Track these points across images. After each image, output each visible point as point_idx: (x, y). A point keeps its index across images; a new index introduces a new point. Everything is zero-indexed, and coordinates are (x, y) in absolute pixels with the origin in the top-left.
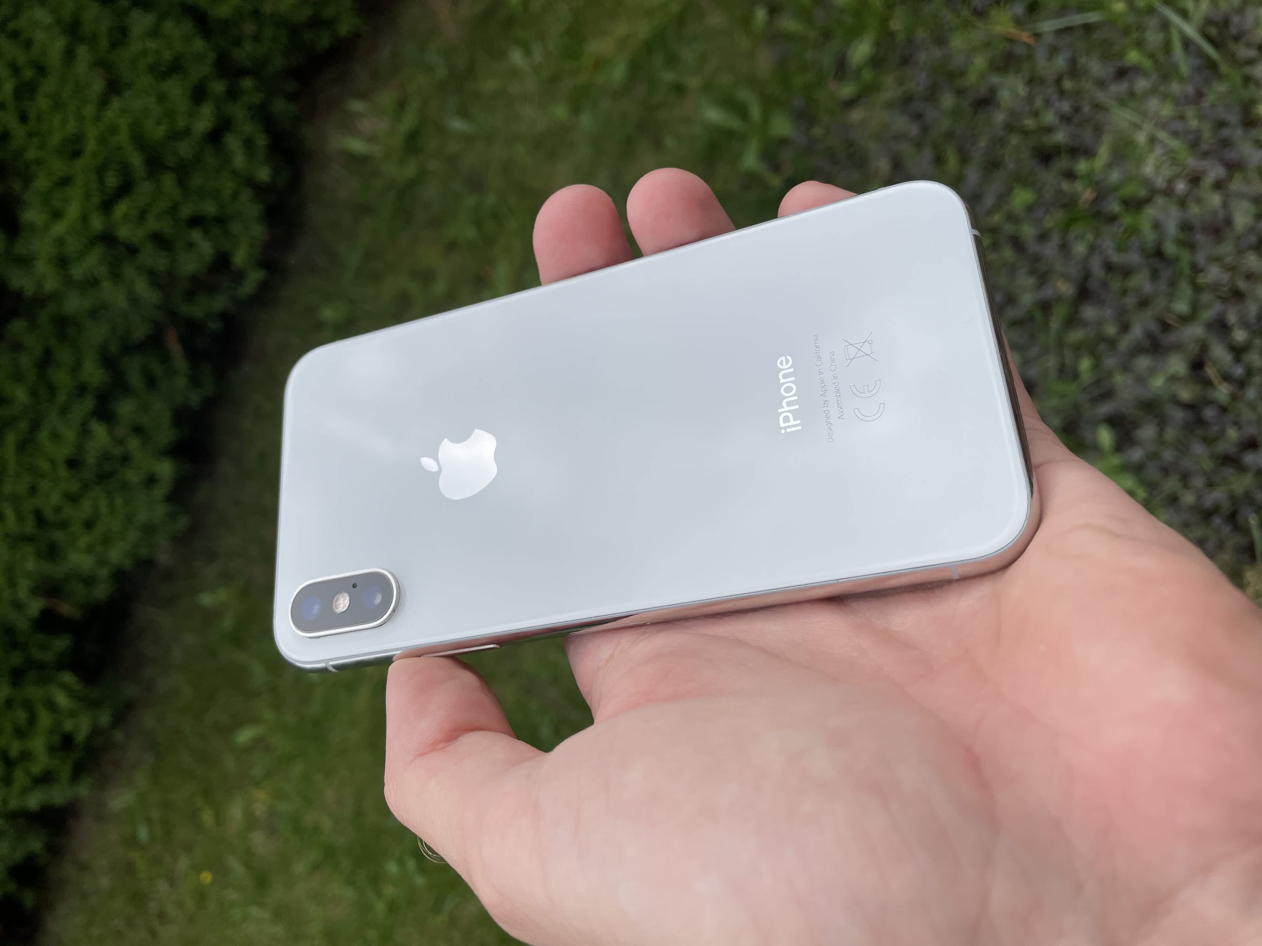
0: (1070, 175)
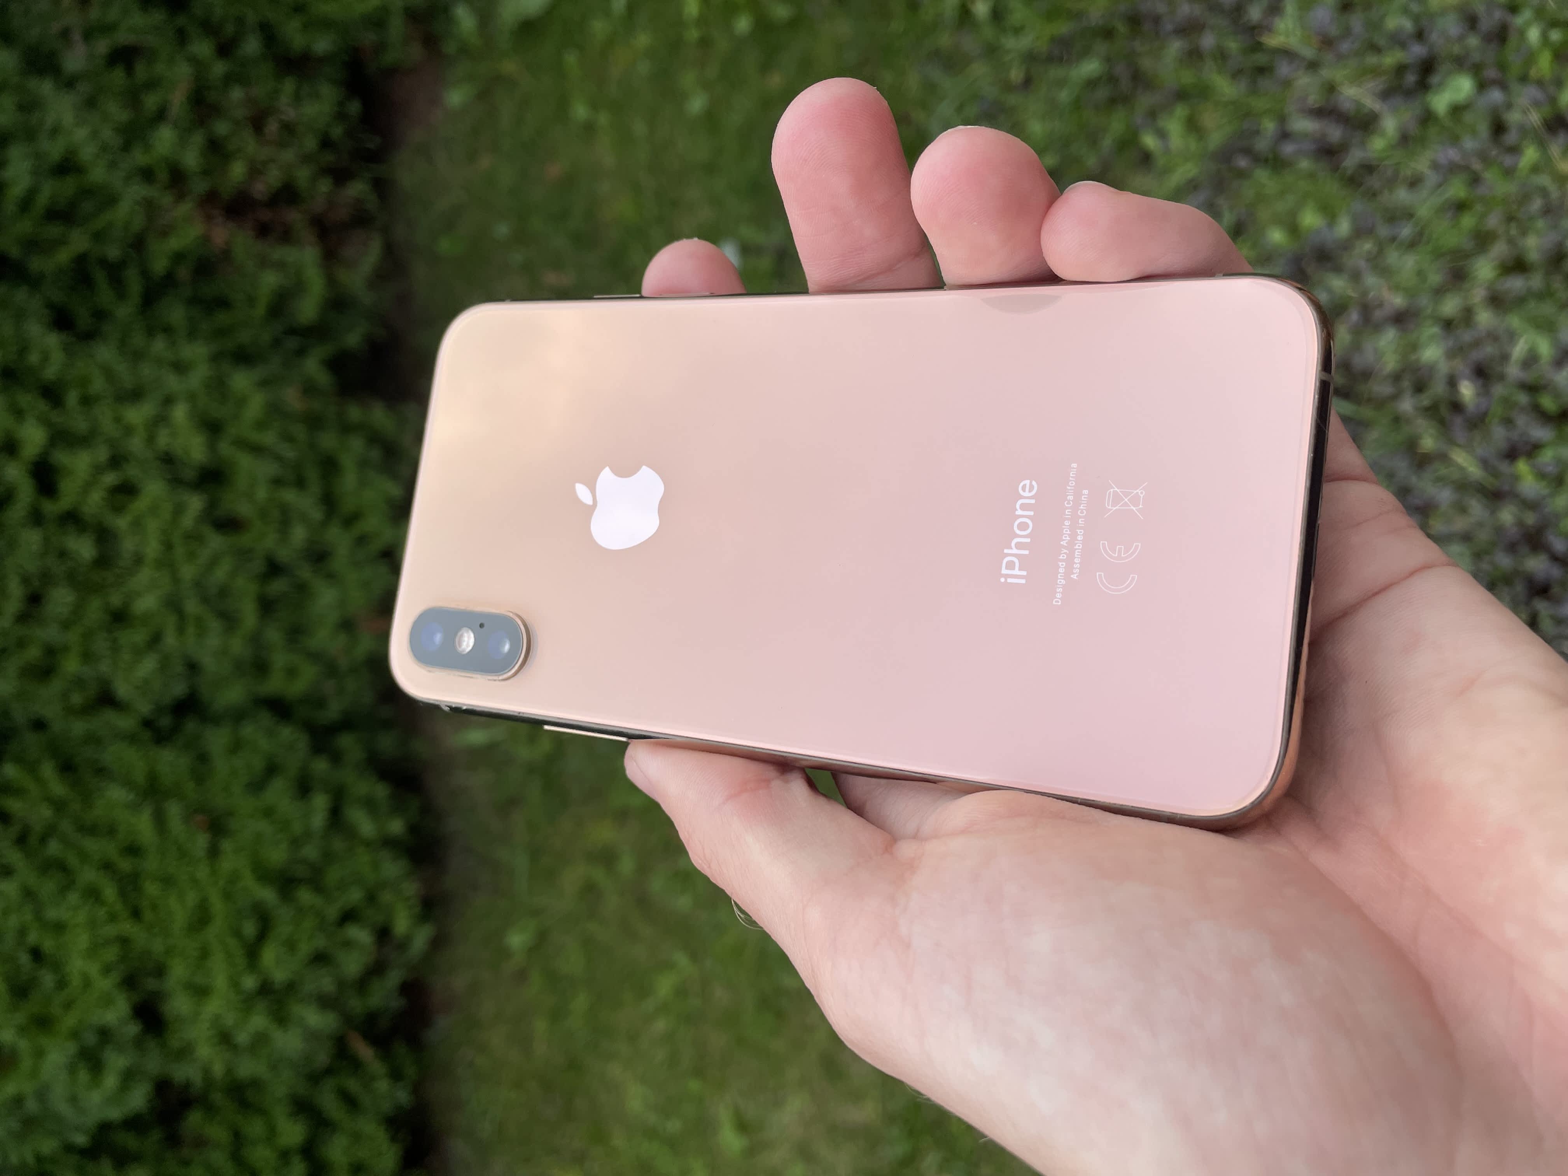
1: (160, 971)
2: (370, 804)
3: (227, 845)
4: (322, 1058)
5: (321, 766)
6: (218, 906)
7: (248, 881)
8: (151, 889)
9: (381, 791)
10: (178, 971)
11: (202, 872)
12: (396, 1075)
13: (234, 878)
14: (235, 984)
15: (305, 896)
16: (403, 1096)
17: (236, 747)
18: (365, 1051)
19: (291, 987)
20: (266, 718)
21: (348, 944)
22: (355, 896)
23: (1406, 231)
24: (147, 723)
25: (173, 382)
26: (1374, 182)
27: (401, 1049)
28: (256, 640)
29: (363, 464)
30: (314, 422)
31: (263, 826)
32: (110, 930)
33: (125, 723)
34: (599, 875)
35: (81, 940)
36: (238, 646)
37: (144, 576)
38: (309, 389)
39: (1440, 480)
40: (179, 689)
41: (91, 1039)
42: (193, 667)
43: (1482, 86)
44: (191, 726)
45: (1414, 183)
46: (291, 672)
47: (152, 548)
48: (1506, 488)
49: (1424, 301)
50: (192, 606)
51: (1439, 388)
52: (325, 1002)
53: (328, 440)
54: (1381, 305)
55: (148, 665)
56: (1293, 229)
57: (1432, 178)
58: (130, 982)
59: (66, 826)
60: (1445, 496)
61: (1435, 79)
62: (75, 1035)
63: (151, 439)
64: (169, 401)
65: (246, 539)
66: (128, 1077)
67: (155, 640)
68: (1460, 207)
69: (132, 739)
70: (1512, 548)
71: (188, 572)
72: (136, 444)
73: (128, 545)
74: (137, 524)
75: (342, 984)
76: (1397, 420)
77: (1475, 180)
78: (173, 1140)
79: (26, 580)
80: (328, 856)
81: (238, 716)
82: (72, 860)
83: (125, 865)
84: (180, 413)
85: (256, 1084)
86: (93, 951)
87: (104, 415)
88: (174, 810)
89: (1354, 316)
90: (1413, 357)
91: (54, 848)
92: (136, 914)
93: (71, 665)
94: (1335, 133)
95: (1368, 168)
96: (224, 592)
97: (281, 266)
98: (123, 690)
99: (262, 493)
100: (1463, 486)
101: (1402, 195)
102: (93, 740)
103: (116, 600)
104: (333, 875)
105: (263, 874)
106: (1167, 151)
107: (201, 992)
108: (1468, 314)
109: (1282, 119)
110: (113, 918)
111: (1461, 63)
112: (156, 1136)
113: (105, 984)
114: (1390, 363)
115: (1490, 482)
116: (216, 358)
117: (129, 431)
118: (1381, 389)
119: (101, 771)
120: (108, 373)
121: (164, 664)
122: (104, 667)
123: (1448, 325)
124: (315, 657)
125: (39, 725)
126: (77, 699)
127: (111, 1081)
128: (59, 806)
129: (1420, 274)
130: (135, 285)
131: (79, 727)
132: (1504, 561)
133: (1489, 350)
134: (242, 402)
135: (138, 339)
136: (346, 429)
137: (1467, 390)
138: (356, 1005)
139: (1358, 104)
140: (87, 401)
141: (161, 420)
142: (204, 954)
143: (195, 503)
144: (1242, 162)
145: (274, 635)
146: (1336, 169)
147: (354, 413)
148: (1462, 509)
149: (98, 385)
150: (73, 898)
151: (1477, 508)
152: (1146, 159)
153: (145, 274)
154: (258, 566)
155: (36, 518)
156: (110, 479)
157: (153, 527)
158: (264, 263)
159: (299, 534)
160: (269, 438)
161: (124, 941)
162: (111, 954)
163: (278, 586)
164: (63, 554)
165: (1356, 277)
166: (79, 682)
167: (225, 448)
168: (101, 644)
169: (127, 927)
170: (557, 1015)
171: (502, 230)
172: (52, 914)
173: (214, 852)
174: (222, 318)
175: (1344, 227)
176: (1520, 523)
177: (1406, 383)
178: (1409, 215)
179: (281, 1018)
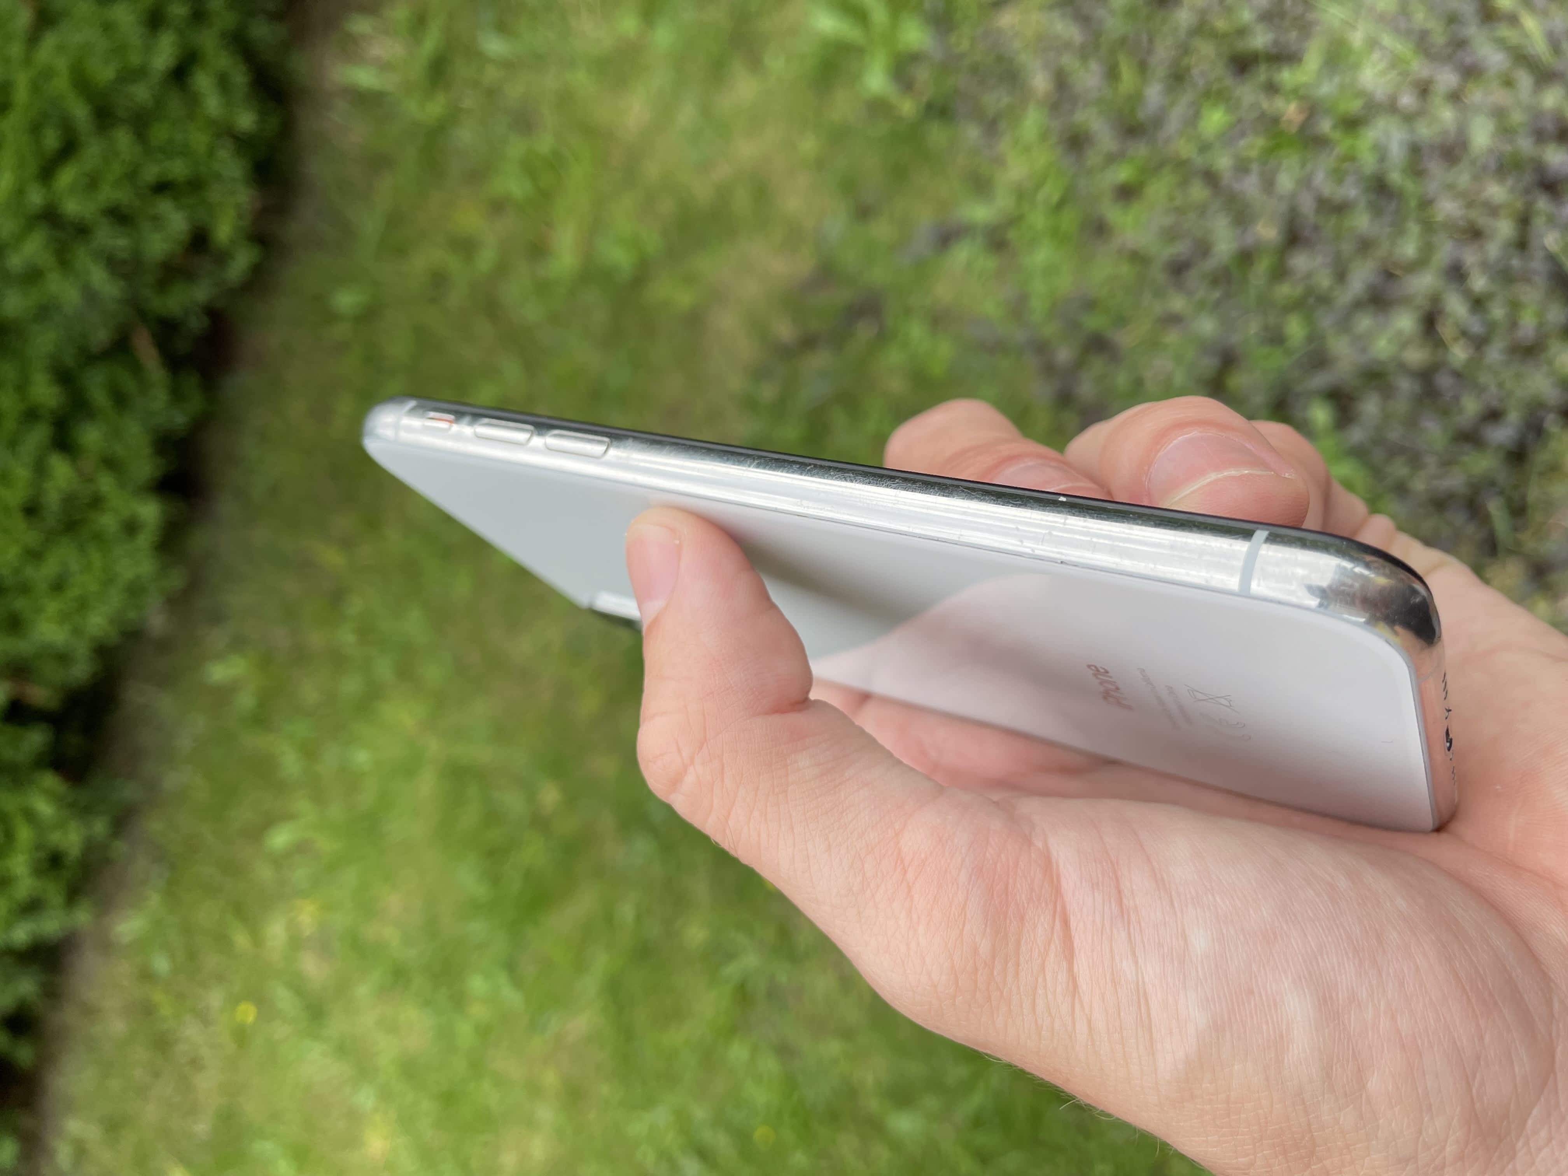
0: (1272, 88)
2: (223, 83)
7: (61, 84)
15: (123, 138)
19: (82, 230)
21: (157, 220)
22: (178, 169)
104: (160, 133)
173: (33, 38)
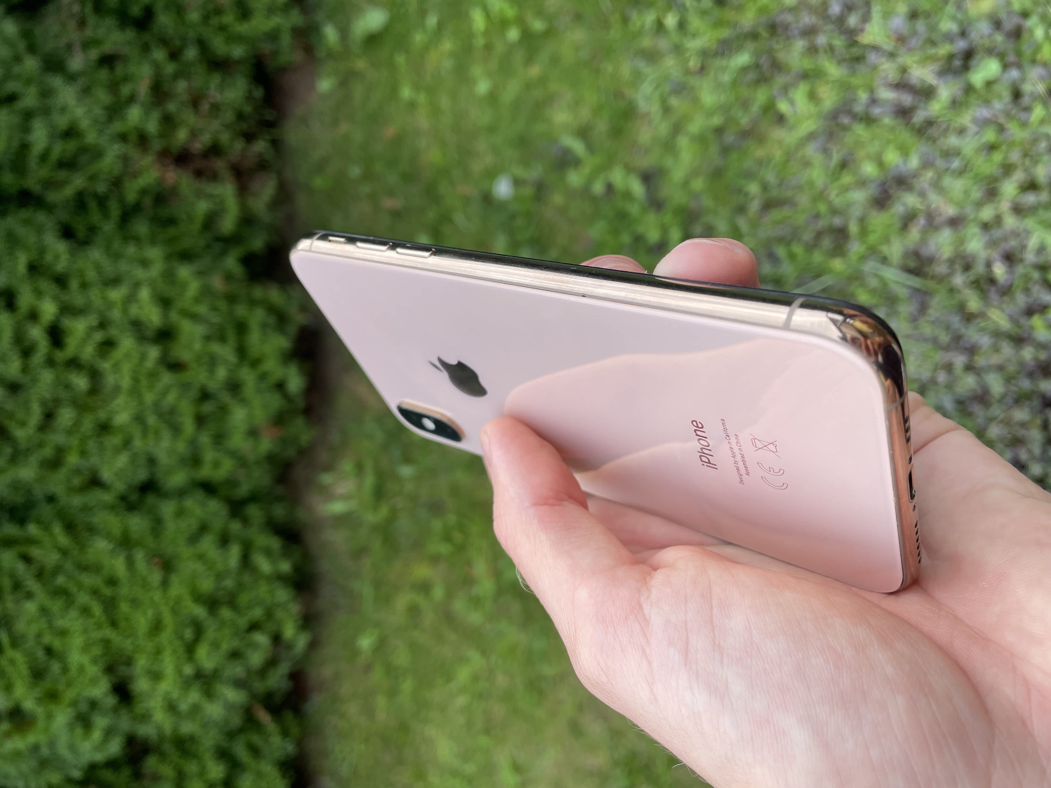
1: (129, 662)
3: (174, 579)
4: (236, 721)
5: (235, 526)
6: (168, 619)
8: (124, 607)
9: (275, 543)
10: (142, 662)
11: (157, 596)
12: (285, 733)
13: (178, 601)
14: (179, 671)
16: (290, 748)
17: (180, 513)
18: (264, 717)
20: (200, 495)
23: (956, 164)
24: (123, 498)
25: (140, 273)
26: (932, 131)
27: (289, 716)
28: (193, 443)
29: (264, 326)
30: (231, 299)
31: (199, 567)
32: (98, 635)
33: (107, 497)
34: (420, 599)
35: (77, 641)
36: (181, 447)
37: (120, 401)
38: (229, 277)
39: (983, 330)
40: (142, 475)
41: (83, 707)
42: (152, 461)
43: (1006, 67)
44: (151, 499)
45: (961, 131)
46: (216, 465)
47: (126, 382)
48: (1026, 335)
49: (969, 210)
50: (152, 420)
51: (980, 269)
52: (239, 684)
53: (241, 311)
54: (940, 215)
55: (122, 460)
56: (880, 164)
57: (973, 128)
58: (110, 669)
59: (69, 566)
60: (985, 341)
61: (973, 62)
62: (74, 704)
63: (125, 311)
64: (137, 285)
65: (187, 376)
66: (109, 733)
67: (127, 443)
68: (992, 148)
69: (112, 508)
70: (1031, 375)
71: (149, 398)
72: (116, 314)
73: (110, 380)
74: (116, 367)
75: (249, 672)
76: (952, 291)
77: (1001, 129)
78: (138, 775)
79: (43, 403)
80: (241, 586)
81: (181, 493)
82: (73, 589)
83: (107, 591)
84: (144, 294)
85: (192, 739)
86: (86, 648)
87: (95, 295)
88: (139, 556)
89: (922, 221)
90: (962, 248)
91: (60, 580)
92: (114, 624)
93: (73, 459)
94: (907, 99)
95: (930, 123)
96: (173, 411)
97: (210, 196)
98: (106, 475)
99: (197, 346)
100: (997, 334)
101: (953, 141)
102: (86, 509)
103: (102, 415)
105: (198, 598)
106: (795, 113)
107: (156, 676)
108: (998, 220)
109: (872, 91)
110: (99, 626)
111: (991, 52)
112: (126, 772)
113: (93, 670)
114: (947, 252)
115: (1015, 331)
116: (169, 257)
117: (110, 305)
118: (941, 269)
119: (92, 530)
120: (98, 267)
121: (134, 458)
122: (94, 460)
123: (986, 227)
124: (234, 454)
125: (51, 499)
126: (77, 481)
127: (97, 735)
128: (64, 552)
129: (966, 193)
130: (115, 210)
131: (77, 501)
132: (1026, 384)
133: (1013, 243)
134: (184, 286)
135: (117, 244)
136: (253, 303)
137: (999, 270)
138: (259, 686)
139: (923, 81)
140: (84, 286)
141: (131, 298)
142: (158, 652)
143: (154, 353)
144: (846, 120)
145: (205, 439)
146: (908, 123)
147: (258, 292)
148: (996, 349)
149: (91, 275)
150: (73, 613)
151: (1007, 350)
152: (781, 119)
153: (122, 201)
154: (194, 393)
155: (50, 362)
156: (98, 336)
157: (126, 368)
158: (199, 194)
159: (222, 373)
160: (202, 309)
161: (106, 643)
162: (97, 651)
163: (208, 408)
164: (68, 387)
165: (922, 194)
166: (77, 471)
167: (174, 316)
168: (91, 445)
169: (108, 633)
170: (393, 693)
171: (355, 171)
172: (60, 623)
174: (172, 231)
175: (914, 162)
176: (1036, 359)
177: (958, 267)
178: (957, 153)
179: (209, 694)
